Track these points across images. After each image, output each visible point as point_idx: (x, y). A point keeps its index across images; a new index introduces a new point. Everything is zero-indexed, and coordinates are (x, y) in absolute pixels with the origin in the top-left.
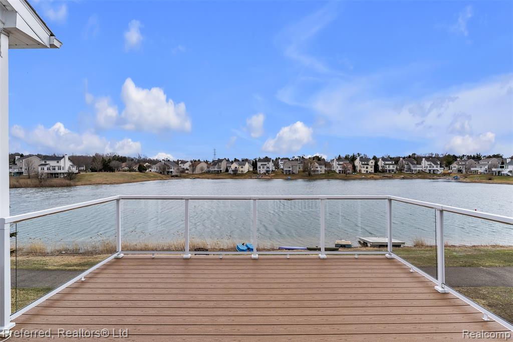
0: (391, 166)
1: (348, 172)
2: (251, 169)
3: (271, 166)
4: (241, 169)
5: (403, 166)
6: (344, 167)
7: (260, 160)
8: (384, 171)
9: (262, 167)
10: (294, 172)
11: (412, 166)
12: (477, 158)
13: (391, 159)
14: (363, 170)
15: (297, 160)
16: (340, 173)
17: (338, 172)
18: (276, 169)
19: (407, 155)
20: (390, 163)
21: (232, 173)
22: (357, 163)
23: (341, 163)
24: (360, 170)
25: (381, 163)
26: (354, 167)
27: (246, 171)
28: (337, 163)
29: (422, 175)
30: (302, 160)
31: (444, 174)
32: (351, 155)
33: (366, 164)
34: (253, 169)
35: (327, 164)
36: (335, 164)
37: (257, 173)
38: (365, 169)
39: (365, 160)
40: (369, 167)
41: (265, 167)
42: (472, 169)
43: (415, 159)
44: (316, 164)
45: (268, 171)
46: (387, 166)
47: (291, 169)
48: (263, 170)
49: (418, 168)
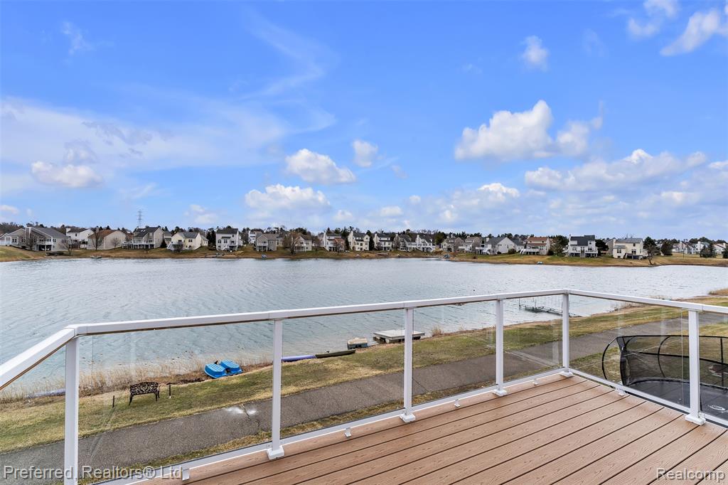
0: (387, 243)
1: (340, 249)
2: (206, 244)
3: (237, 240)
4: (189, 244)
5: (398, 244)
6: (335, 243)
7: (220, 231)
8: (379, 249)
9: (223, 241)
10: (272, 248)
11: (407, 243)
12: (463, 236)
13: (387, 235)
14: (357, 247)
15: (274, 232)
16: (330, 250)
17: (328, 249)
18: (244, 244)
19: (401, 231)
20: (386, 239)
21: (173, 249)
22: (351, 238)
23: (333, 238)
24: (353, 247)
25: (376, 239)
26: (347, 243)
27: (198, 246)
28: (327, 238)
29: (417, 253)
30: (281, 232)
31: (436, 253)
32: (342, 228)
33: (359, 240)
34: (209, 243)
35: (315, 239)
36: (325, 239)
37: (215, 250)
38: (359, 246)
39: (358, 235)
40: (364, 243)
41: (228, 241)
42: (460, 247)
43: (409, 236)
44: (302, 239)
45: (233, 247)
46: (383, 243)
47: (267, 245)
48: (224, 246)
49: (413, 246)
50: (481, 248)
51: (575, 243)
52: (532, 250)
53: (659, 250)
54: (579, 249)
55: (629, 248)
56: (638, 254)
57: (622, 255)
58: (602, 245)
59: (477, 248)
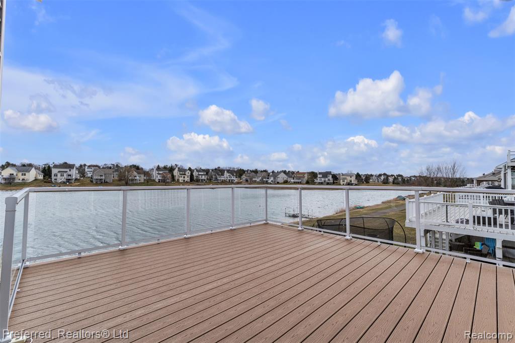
0: (203, 176)
1: (167, 181)
2: (41, 177)
3: (74, 173)
4: (21, 177)
5: (212, 177)
6: (163, 177)
7: (56, 166)
8: (198, 180)
9: (59, 175)
10: (108, 180)
11: (218, 176)
12: (256, 172)
13: (203, 170)
14: (181, 179)
15: (110, 168)
16: (159, 182)
17: (157, 180)
18: (80, 177)
19: (214, 168)
20: (203, 173)
21: (3, 182)
22: (176, 173)
23: (161, 172)
24: (178, 180)
25: (195, 174)
26: (173, 177)
27: (31, 179)
28: (157, 172)
29: (225, 183)
30: (117, 168)
31: (238, 183)
32: (169, 165)
33: (183, 174)
34: (44, 177)
35: (147, 174)
36: (155, 173)
37: (51, 182)
38: (182, 178)
39: (182, 171)
40: (186, 177)
41: (65, 175)
42: (254, 179)
43: (220, 171)
44: (135, 173)
45: (69, 179)
46: (201, 176)
47: (103, 178)
48: (60, 179)
49: (222, 178)
50: (267, 180)
51: (321, 176)
52: (297, 181)
53: (363, 180)
54: (323, 179)
55: (349, 178)
56: (353, 182)
57: (345, 183)
58: (335, 177)
59: (264, 180)
